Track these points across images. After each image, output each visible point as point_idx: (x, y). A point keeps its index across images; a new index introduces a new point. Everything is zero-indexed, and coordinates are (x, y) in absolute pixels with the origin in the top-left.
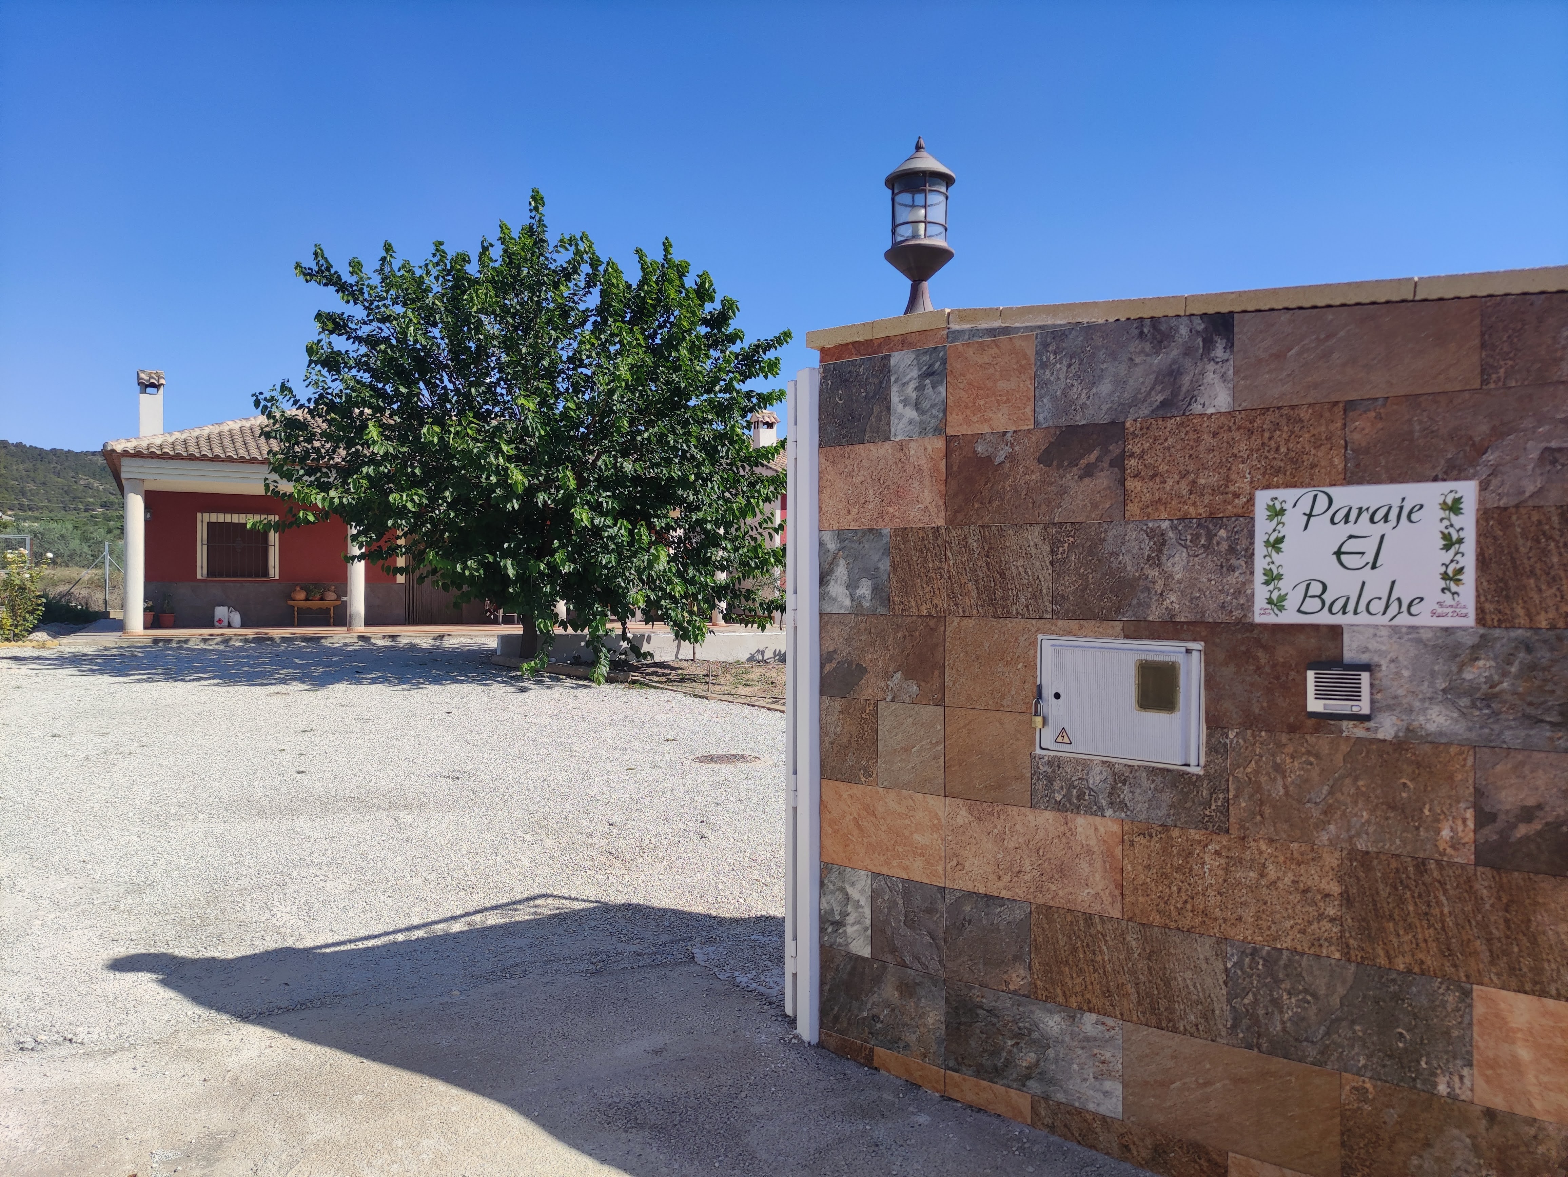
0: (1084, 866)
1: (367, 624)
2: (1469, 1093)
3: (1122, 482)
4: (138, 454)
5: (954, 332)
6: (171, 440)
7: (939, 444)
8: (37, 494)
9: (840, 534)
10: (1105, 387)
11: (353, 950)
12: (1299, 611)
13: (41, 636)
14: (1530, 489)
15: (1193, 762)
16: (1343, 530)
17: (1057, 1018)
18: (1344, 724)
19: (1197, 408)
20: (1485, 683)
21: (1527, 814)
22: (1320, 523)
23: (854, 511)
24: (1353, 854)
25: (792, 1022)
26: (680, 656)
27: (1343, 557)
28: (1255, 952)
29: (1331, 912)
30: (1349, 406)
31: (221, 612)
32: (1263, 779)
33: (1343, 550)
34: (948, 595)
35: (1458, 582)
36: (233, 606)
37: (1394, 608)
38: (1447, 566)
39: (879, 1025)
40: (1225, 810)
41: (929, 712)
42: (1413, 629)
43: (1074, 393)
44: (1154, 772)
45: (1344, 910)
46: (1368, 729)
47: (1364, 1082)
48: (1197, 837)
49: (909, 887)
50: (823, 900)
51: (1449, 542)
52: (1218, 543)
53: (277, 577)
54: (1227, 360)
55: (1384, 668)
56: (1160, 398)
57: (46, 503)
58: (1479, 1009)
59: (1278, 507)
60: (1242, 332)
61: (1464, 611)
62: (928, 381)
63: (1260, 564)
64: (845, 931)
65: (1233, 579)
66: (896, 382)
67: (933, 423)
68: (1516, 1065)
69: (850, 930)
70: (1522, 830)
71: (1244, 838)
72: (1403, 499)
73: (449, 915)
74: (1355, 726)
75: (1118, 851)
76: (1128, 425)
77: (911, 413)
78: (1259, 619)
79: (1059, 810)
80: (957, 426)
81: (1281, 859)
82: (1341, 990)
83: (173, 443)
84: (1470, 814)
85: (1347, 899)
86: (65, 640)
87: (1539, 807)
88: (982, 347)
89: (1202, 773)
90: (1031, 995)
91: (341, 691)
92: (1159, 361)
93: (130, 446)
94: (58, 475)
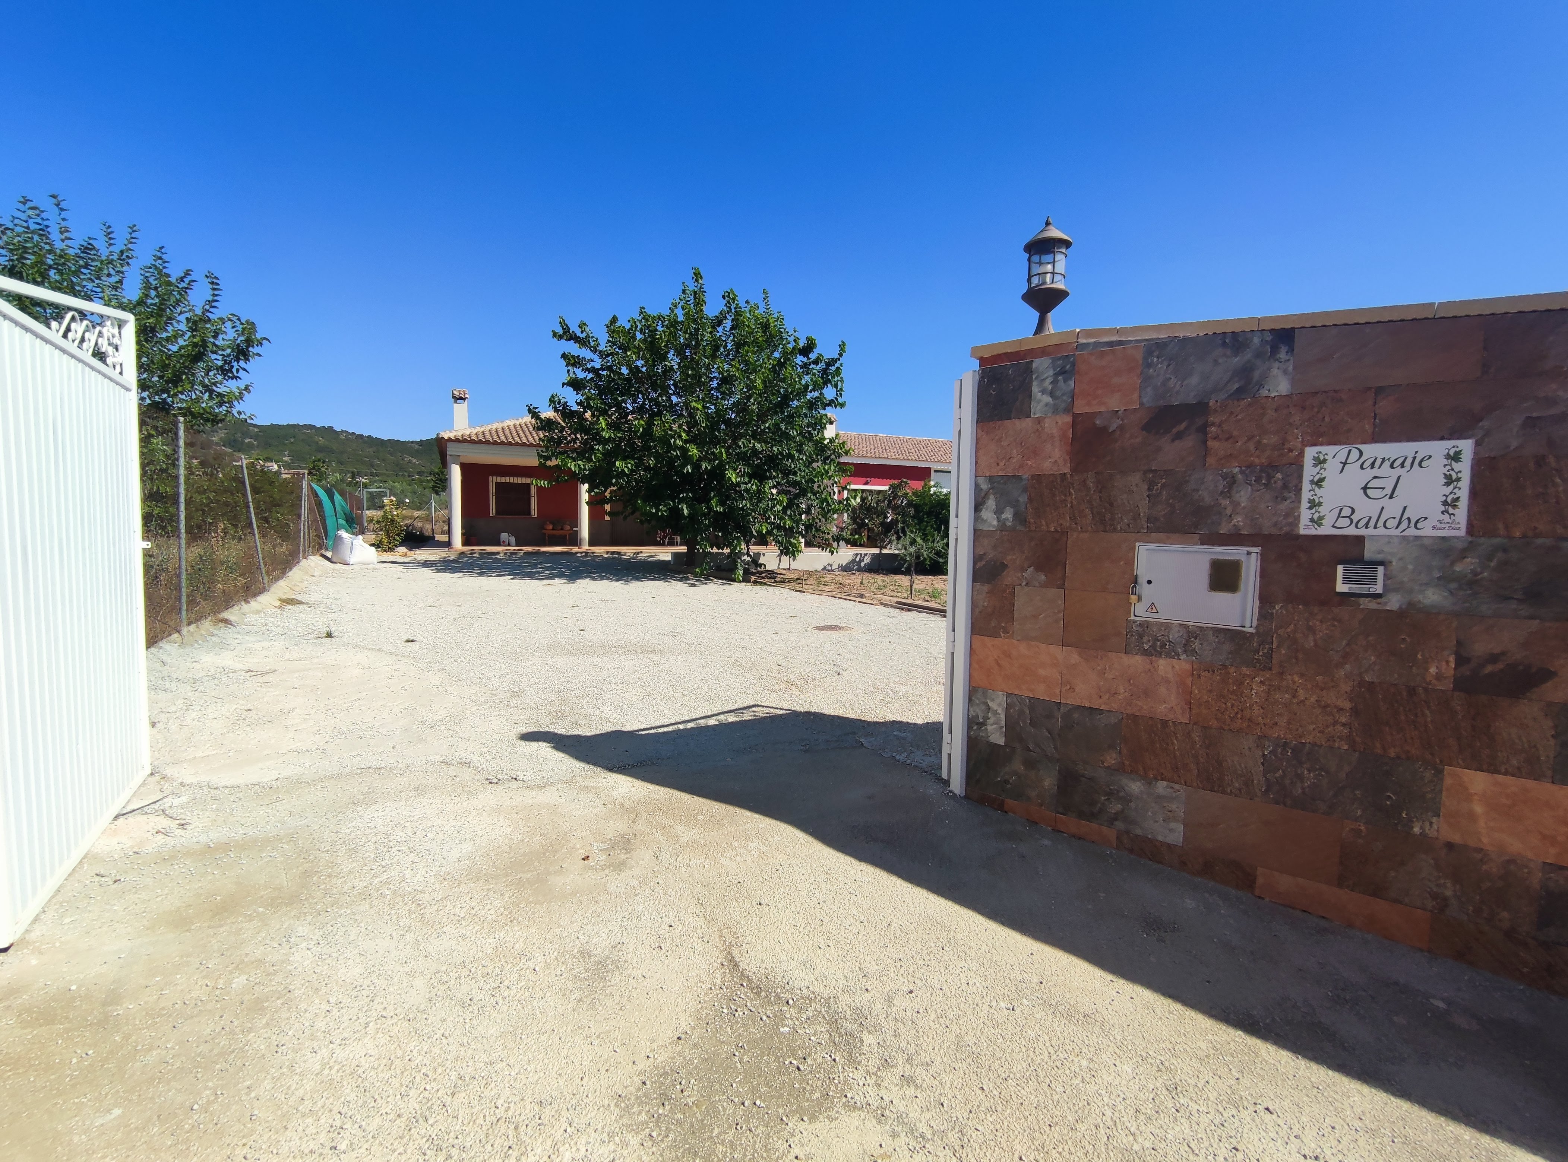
0: (1163, 690)
2: (1436, 833)
3: (1205, 442)
4: (457, 440)
5: (1082, 344)
6: (475, 431)
7: (1068, 419)
8: (381, 466)
9: (991, 479)
10: (1194, 380)
11: (656, 733)
12: (1333, 526)
13: (403, 549)
14: (1514, 444)
15: (1248, 624)
16: (1369, 473)
17: (1138, 784)
18: (1362, 600)
19: (1264, 392)
20: (1470, 573)
21: (1494, 658)
22: (1353, 469)
23: (1002, 464)
24: (1362, 683)
25: (947, 783)
26: (781, 566)
27: (1368, 491)
28: (1285, 744)
29: (1344, 720)
30: (1379, 391)
31: (504, 536)
32: (1299, 636)
33: (1368, 486)
34: (1070, 518)
35: (1455, 507)
36: (512, 533)
37: (1404, 524)
38: (1447, 496)
39: (1009, 786)
40: (1269, 656)
41: (1052, 592)
42: (1417, 538)
43: (1171, 384)
44: (1217, 631)
45: (1353, 718)
46: (1379, 603)
47: (1359, 826)
48: (1248, 673)
49: (1034, 702)
50: (971, 709)
51: (1449, 480)
52: (1275, 482)
53: (536, 516)
54: (1288, 360)
55: (1394, 564)
56: (1236, 386)
58: (1448, 781)
59: (1322, 458)
60: (1299, 341)
61: (1459, 526)
62: (1060, 378)
63: (1306, 495)
64: (986, 729)
65: (1284, 506)
66: (1035, 379)
67: (1063, 405)
68: (1472, 817)
69: (989, 728)
70: (1489, 669)
71: (1282, 673)
72: (1416, 452)
73: (704, 715)
74: (1370, 601)
75: (1189, 681)
76: (1211, 404)
77: (1047, 399)
78: (1302, 532)
79: (1146, 655)
80: (1081, 407)
81: (1309, 686)
82: (1347, 769)
83: (476, 434)
84: (1452, 659)
85: (1355, 712)
86: (418, 552)
87: (1503, 653)
88: (1103, 354)
89: (1254, 631)
90: (1120, 769)
91: (584, 584)
92: (1237, 361)
93: (452, 435)
94: (391, 455)
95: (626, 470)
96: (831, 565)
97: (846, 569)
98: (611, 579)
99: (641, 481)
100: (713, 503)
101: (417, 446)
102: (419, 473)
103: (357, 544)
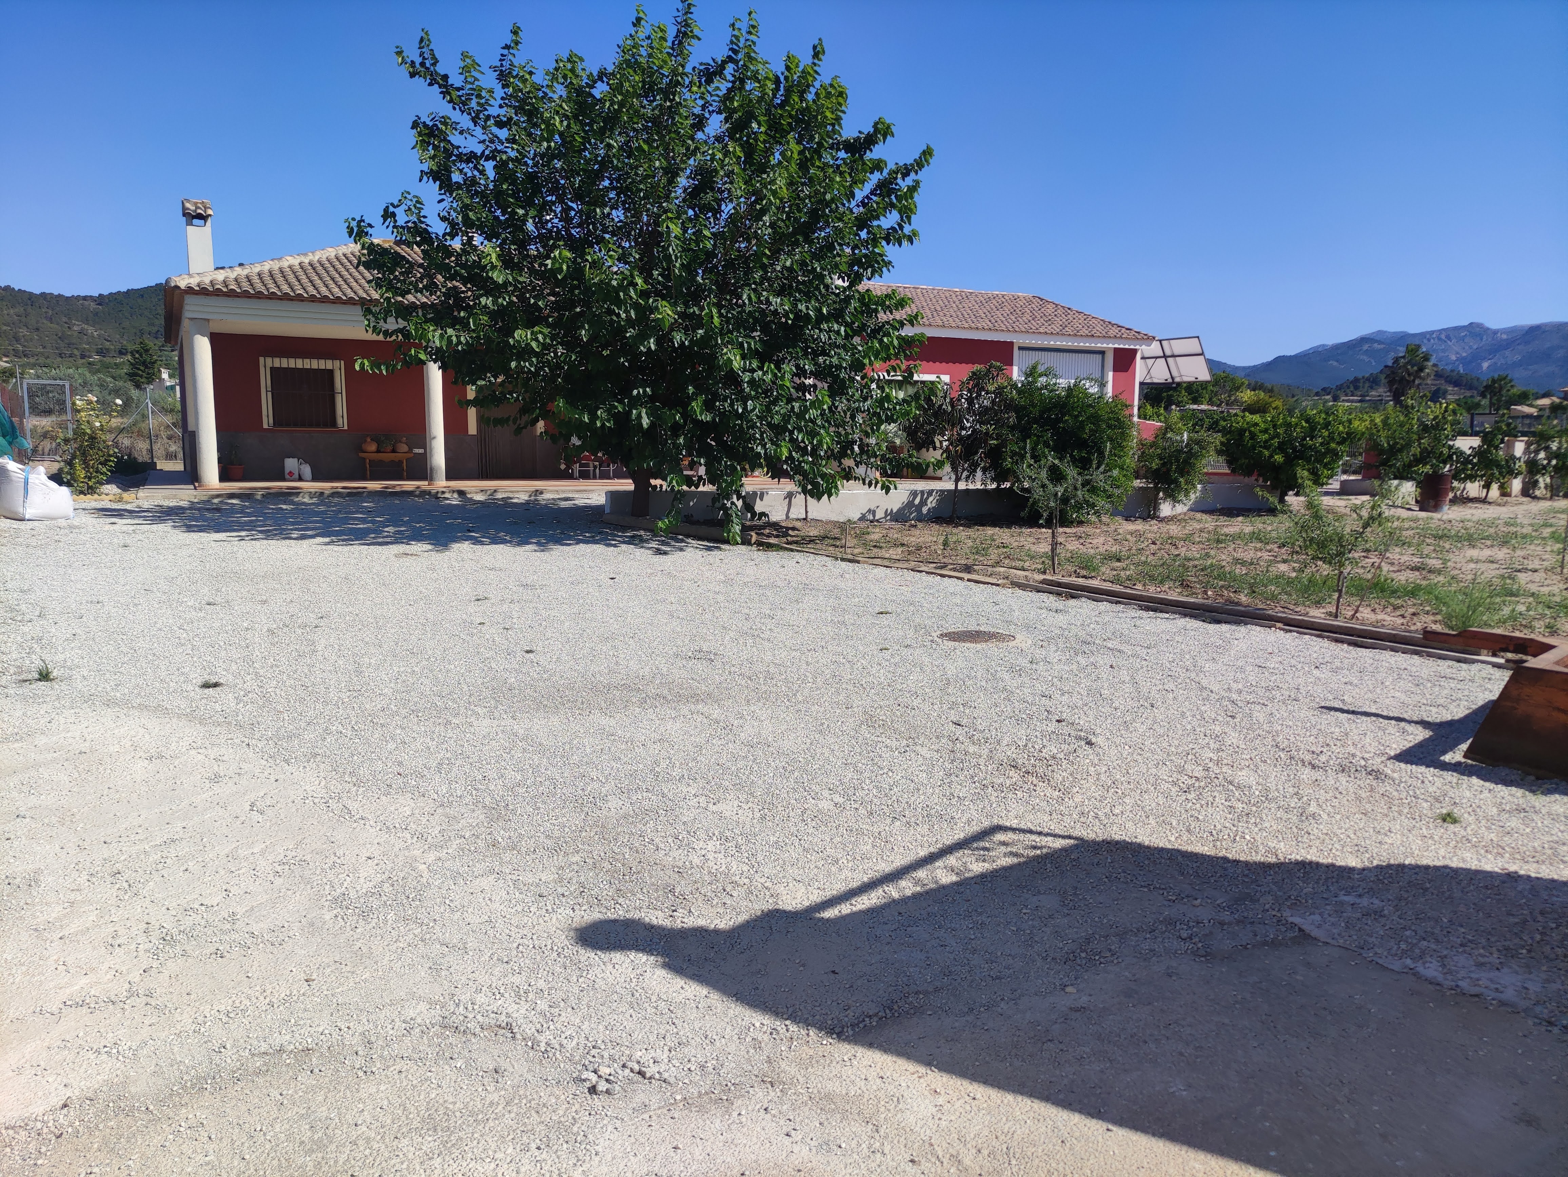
1: (448, 478)
4: (203, 292)
8: (31, 340)
13: (113, 489)
26: (792, 516)
31: (291, 464)
36: (304, 458)
53: (346, 428)
57: (40, 349)
83: (236, 280)
86: (140, 493)
93: (193, 282)
94: (51, 320)
95: (534, 344)
96: (874, 513)
97: (899, 517)
98: (510, 542)
99: (558, 366)
100: (696, 406)
101: (93, 305)
102: (100, 352)
103: (37, 482)
